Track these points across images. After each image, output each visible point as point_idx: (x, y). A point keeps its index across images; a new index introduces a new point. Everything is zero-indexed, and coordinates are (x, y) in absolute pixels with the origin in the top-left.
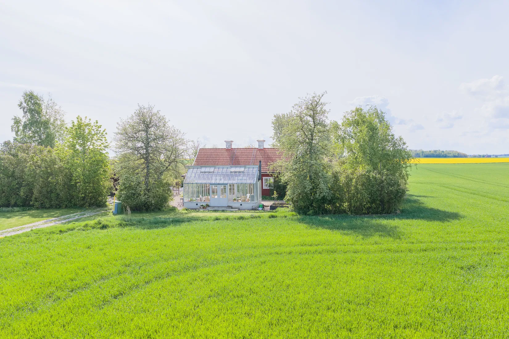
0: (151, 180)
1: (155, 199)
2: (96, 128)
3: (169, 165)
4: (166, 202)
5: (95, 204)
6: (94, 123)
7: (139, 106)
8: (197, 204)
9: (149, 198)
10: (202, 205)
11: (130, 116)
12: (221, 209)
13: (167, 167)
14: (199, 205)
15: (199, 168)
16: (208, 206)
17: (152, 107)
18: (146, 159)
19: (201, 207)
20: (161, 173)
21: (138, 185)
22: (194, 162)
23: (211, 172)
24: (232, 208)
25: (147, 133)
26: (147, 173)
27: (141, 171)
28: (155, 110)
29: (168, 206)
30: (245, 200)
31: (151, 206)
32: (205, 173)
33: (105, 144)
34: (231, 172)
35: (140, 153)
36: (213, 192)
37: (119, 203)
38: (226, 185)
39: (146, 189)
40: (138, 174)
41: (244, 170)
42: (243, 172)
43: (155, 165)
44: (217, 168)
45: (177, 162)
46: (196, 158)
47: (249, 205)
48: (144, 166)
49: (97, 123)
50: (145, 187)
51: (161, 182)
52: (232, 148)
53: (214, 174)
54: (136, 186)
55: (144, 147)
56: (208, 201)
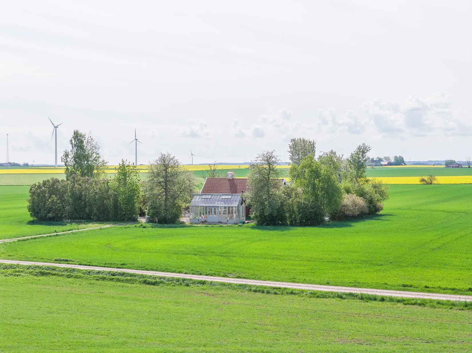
0: (168, 203)
1: (171, 215)
2: (133, 167)
3: (180, 194)
4: (178, 219)
6: (132, 164)
7: (161, 154)
8: (199, 220)
9: (167, 214)
10: (202, 221)
11: (155, 160)
12: (214, 223)
13: (179, 195)
15: (201, 196)
16: (206, 221)
17: (170, 155)
18: (165, 189)
19: (201, 222)
20: (175, 199)
21: (160, 206)
22: (202, 190)
23: (209, 198)
24: (221, 223)
25: (166, 172)
26: (165, 198)
27: (162, 197)
28: (171, 157)
29: (179, 221)
30: (231, 218)
31: (168, 220)
32: (205, 199)
33: (138, 179)
34: (222, 199)
35: (161, 185)
36: (209, 212)
37: (148, 218)
38: (218, 208)
39: (165, 209)
40: (160, 199)
41: (231, 198)
42: (230, 199)
43: (171, 193)
44: (213, 196)
45: (185, 191)
46: (203, 186)
47: (233, 222)
48: (164, 194)
49: (134, 164)
50: (164, 208)
51: (175, 205)
52: (233, 179)
53: (211, 199)
54: (159, 207)
55: (164, 181)
56: (206, 219)
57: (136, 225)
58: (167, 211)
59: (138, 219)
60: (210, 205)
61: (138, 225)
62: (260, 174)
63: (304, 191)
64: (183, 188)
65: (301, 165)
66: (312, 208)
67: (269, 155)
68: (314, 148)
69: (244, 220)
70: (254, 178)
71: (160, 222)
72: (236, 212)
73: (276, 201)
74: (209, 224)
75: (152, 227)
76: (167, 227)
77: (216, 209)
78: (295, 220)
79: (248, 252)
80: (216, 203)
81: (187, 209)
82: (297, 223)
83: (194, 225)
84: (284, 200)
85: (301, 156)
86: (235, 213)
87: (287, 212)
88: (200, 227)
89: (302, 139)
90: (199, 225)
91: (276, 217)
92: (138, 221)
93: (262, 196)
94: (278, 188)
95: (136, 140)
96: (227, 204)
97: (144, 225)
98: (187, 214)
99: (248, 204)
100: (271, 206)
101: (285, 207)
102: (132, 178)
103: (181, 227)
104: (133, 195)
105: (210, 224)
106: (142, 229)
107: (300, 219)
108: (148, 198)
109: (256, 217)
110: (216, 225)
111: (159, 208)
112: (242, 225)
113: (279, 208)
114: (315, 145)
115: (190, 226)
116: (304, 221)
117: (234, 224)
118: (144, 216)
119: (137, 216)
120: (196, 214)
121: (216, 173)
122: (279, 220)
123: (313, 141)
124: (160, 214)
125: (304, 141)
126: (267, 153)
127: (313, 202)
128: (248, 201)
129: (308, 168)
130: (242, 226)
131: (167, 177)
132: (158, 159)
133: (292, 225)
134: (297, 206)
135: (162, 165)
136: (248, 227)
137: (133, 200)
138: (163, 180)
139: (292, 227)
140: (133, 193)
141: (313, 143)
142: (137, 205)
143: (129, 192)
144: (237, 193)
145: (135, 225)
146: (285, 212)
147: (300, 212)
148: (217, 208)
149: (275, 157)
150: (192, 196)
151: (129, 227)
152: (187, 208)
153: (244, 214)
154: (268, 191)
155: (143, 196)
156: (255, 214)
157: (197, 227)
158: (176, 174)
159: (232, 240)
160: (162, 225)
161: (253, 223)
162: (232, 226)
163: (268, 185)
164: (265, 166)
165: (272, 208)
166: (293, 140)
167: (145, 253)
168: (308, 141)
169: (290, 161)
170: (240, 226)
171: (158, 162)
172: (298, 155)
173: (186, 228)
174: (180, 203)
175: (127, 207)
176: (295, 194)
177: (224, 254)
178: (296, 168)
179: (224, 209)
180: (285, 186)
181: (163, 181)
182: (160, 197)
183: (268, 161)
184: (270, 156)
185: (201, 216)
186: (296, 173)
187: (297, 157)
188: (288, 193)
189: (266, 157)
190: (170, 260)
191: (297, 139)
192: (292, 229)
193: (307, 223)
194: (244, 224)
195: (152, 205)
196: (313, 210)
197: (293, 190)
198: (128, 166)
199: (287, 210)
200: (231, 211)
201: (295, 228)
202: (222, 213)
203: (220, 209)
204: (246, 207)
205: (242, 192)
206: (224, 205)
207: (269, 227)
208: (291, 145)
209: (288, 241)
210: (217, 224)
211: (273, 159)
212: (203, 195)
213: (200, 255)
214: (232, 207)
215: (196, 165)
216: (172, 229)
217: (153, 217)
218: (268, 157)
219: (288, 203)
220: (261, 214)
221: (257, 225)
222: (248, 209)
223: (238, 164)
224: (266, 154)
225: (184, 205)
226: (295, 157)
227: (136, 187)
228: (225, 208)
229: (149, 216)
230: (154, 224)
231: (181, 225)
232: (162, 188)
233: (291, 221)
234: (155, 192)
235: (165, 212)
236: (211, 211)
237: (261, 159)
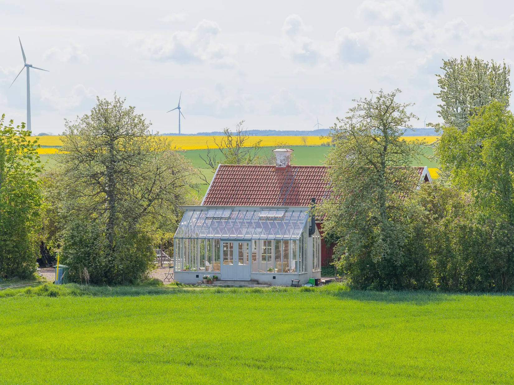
0: (118, 231)
1: (123, 262)
2: (22, 135)
3: (149, 205)
4: (143, 272)
5: (16, 273)
6: (18, 126)
7: (99, 100)
8: (197, 276)
9: (114, 260)
10: (206, 278)
11: (81, 116)
12: (238, 284)
13: (145, 209)
14: (201, 277)
15: (205, 211)
16: (216, 279)
17: (121, 103)
18: (110, 193)
19: (205, 280)
20: (135, 219)
21: (95, 239)
22: (206, 195)
23: (225, 218)
24: (258, 283)
25: (112, 148)
26: (110, 218)
27: (101, 214)
28: (126, 107)
29: (146, 278)
30: (285, 270)
31: (118, 275)
32: (215, 221)
33: (37, 165)
34: (261, 218)
35: (99, 183)
36: (225, 254)
37: (64, 269)
38: (249, 242)
39: (110, 246)
40: (95, 219)
41: (284, 216)
42: (282, 219)
43: (126, 204)
44: (237, 211)
45: (162, 199)
46: (210, 186)
47: (287, 279)
48: (106, 205)
49: (23, 127)
50: (106, 242)
51: (134, 234)
52: (289, 166)
53: (230, 221)
54: (91, 241)
55: (106, 173)
56: (218, 272)
57: (30, 288)
58: (114, 251)
59: (36, 274)
60: (226, 236)
61: (36, 289)
62: (360, 153)
63: (477, 197)
64: (156, 190)
65: (470, 129)
66: (500, 244)
67: (384, 102)
68: (507, 85)
69: (318, 276)
70: (345, 165)
71: (95, 281)
72: (298, 254)
73: (402, 223)
74: (225, 287)
75: (74, 293)
76: (113, 294)
77: (245, 246)
78: (455, 277)
79: (329, 357)
80: (244, 231)
81: (166, 248)
82: (461, 284)
83: (185, 289)
84: (425, 223)
85: (469, 106)
86: (295, 256)
87: (433, 253)
88: (202, 292)
89: (473, 60)
90: (197, 289)
91: (404, 267)
92: (34, 279)
93: (364, 210)
94: (407, 190)
95: (28, 66)
96: (272, 234)
97: (53, 288)
98: (167, 260)
99: (328, 234)
100: (390, 237)
101: (427, 241)
102: (18, 164)
103: (150, 293)
104: (24, 210)
105: (228, 286)
106: (46, 299)
107: (467, 272)
108: (65, 217)
109: (349, 267)
110: (243, 289)
111: (93, 243)
112: (311, 288)
113: (410, 244)
114: (510, 78)
115: (174, 292)
116: (479, 278)
117: (293, 285)
118: (51, 266)
119: (34, 266)
120: (192, 260)
121: (244, 153)
122: (411, 275)
123: (502, 66)
124: (94, 258)
125: (478, 65)
126: (379, 96)
127: (502, 227)
128: (328, 226)
129: (490, 137)
130: (313, 291)
131: (115, 162)
132: (89, 114)
133: (446, 288)
134: (460, 237)
135: (100, 129)
136: (329, 293)
137: (23, 222)
138: (103, 169)
139: (446, 296)
140: (23, 203)
141: (504, 72)
142: (32, 237)
143: (12, 200)
144: (297, 203)
145: (26, 289)
146: (425, 255)
147: (468, 255)
148: (245, 244)
149: (401, 109)
150: (179, 214)
151: (12, 295)
152: (167, 246)
153: (318, 260)
154: (382, 198)
155: (48, 211)
156: (347, 258)
157: (194, 292)
158: (139, 154)
159: (286, 326)
160: (100, 288)
161: (342, 284)
162: (285, 291)
163: (381, 181)
164: (373, 132)
165: (392, 243)
166: (449, 64)
167: (54, 360)
168: (490, 65)
169: (441, 121)
170: (307, 290)
171: (90, 120)
172: (463, 102)
173: (165, 296)
174: (149, 229)
175: (5, 240)
176: (455, 207)
177: (265, 362)
178: (455, 138)
179: (265, 245)
180: (426, 185)
181: (102, 173)
182: (94, 215)
183: (382, 120)
184: (388, 104)
185: (203, 264)
186: (456, 151)
187: (459, 109)
188: (434, 205)
189: (377, 108)
190: (122, 378)
191: (459, 62)
192: (446, 299)
193: (485, 283)
194: (317, 284)
195: (75, 236)
196: (503, 248)
197: (447, 195)
198: (8, 131)
199: (433, 248)
200: (282, 253)
201: (453, 296)
202: (259, 257)
203: (254, 247)
204: (324, 242)
205: (313, 200)
206: (264, 236)
207: (385, 293)
208: (443, 76)
209: (435, 331)
210: (247, 286)
211: (396, 114)
212: (209, 208)
213: (201, 365)
214: (286, 242)
215: (190, 135)
216: (126, 298)
217: (76, 269)
218: (383, 107)
219: (435, 230)
220: (361, 258)
221: (352, 289)
222: (328, 245)
223: (301, 135)
224: (376, 100)
225: (158, 237)
226: (455, 110)
227: (30, 187)
228: (268, 242)
229: (66, 264)
230: (78, 285)
231: (151, 288)
232: (101, 192)
233: (443, 279)
234: (83, 201)
235: (108, 255)
236: (231, 252)
237: (363, 113)
